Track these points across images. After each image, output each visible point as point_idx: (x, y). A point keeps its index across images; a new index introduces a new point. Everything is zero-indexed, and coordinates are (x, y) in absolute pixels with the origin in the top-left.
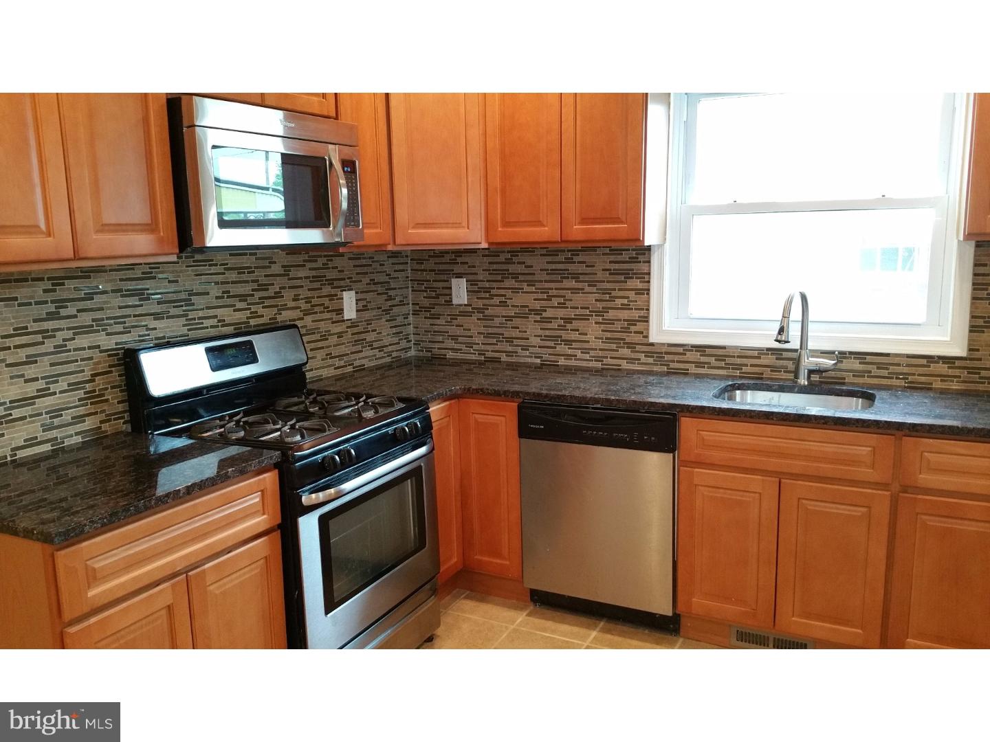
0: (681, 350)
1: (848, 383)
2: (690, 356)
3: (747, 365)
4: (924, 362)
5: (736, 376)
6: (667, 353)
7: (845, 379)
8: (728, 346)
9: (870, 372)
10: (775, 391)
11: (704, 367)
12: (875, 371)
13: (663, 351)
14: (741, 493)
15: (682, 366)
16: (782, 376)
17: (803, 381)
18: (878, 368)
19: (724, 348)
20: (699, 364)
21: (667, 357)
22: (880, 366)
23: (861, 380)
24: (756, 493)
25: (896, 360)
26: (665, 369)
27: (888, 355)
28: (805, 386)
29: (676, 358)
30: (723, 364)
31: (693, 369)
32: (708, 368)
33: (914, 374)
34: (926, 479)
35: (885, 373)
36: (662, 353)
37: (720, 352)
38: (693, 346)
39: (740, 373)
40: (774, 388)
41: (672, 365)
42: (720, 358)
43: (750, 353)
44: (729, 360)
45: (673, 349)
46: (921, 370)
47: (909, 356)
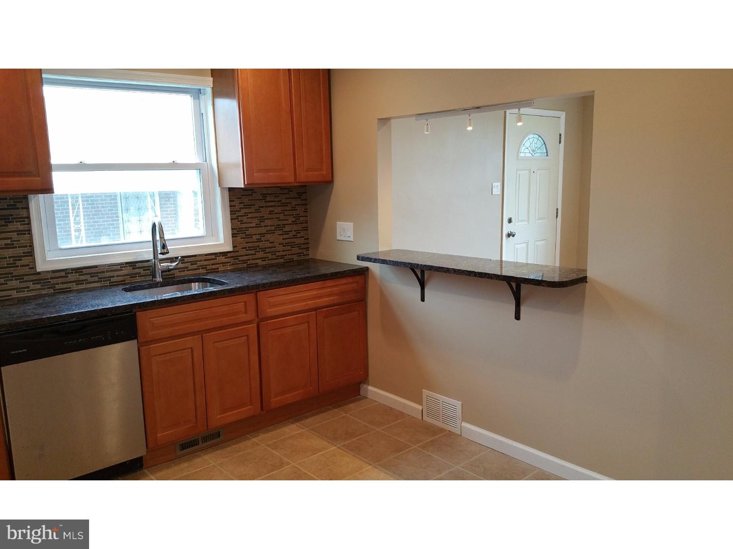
0: (63, 274)
1: (176, 276)
2: (71, 277)
3: (113, 277)
4: (213, 257)
5: (107, 286)
6: (51, 278)
7: (174, 274)
8: (99, 265)
9: (188, 268)
10: (147, 288)
11: (83, 284)
12: (190, 267)
13: (49, 277)
14: (180, 352)
15: (65, 286)
16: (138, 279)
17: (159, 279)
18: (192, 265)
19: (96, 267)
20: (78, 282)
21: (53, 281)
22: (193, 263)
23: (183, 274)
24: (188, 348)
25: (200, 258)
26: (52, 291)
27: (195, 256)
28: (160, 282)
29: (60, 280)
30: (96, 279)
31: (74, 287)
32: (86, 283)
33: (209, 265)
34: (271, 311)
35: (195, 266)
36: (48, 279)
37: (93, 270)
38: (72, 269)
39: (110, 283)
40: (146, 287)
41: (57, 287)
42: (92, 275)
43: (115, 268)
44: (100, 275)
45: (57, 275)
46: (213, 262)
47: (206, 255)
